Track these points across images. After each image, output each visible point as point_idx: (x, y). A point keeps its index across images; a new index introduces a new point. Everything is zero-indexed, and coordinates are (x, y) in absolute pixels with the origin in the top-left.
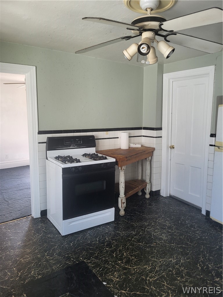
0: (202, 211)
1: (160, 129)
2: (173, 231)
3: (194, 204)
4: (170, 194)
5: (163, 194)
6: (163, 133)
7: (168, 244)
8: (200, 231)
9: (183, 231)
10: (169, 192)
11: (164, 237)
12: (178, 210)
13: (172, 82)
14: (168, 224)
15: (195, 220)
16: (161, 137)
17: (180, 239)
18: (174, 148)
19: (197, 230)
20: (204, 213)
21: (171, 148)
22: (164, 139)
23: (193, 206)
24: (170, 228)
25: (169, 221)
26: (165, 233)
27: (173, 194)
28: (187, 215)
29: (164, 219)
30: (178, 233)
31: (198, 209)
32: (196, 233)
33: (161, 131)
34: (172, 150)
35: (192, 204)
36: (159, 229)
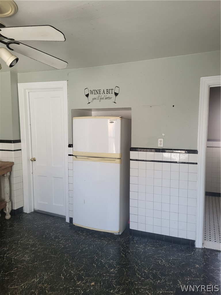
0: (66, 219)
1: (19, 141)
2: (37, 249)
3: (58, 215)
4: (34, 209)
5: (27, 210)
6: (23, 145)
7: (31, 263)
8: (64, 239)
9: (47, 245)
10: (33, 207)
11: (27, 258)
12: (43, 224)
13: (28, 93)
14: (31, 242)
15: (59, 230)
16: (20, 150)
17: (44, 254)
18: (35, 160)
19: (61, 240)
20: (68, 221)
21: (32, 161)
22: (24, 152)
23: (57, 217)
24: (33, 246)
25: (32, 238)
26: (28, 253)
27: (37, 208)
28: (52, 227)
29: (27, 238)
30: (42, 248)
31: (63, 218)
32: (60, 244)
33: (19, 143)
34: (34, 162)
35: (57, 214)
36: (21, 251)
